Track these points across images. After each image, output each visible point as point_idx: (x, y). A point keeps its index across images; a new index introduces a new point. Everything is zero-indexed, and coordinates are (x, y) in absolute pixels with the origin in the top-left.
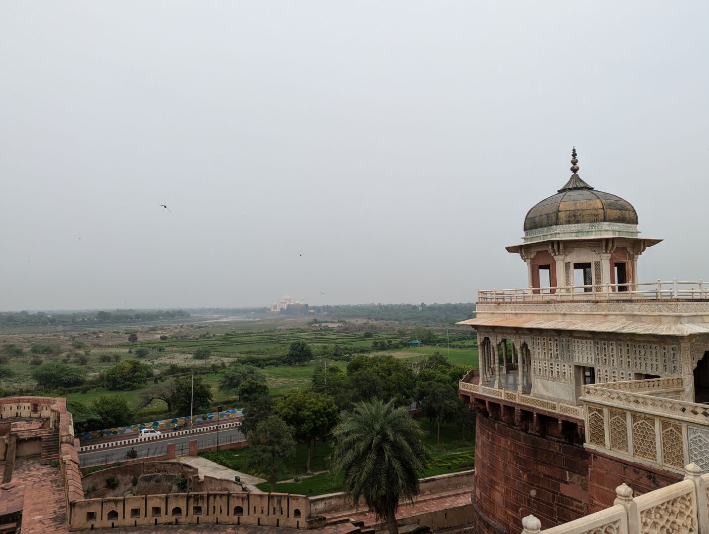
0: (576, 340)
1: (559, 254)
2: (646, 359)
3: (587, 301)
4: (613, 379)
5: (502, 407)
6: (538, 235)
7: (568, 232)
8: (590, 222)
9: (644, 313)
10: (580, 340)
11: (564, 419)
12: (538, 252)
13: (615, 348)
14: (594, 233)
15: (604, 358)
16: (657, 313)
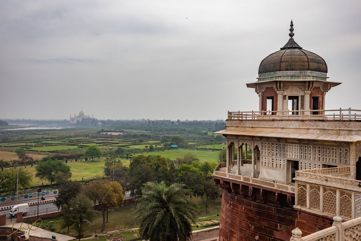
0: (289, 144)
1: (280, 90)
2: (329, 156)
3: (297, 120)
4: (310, 168)
5: (241, 186)
6: (267, 77)
7: (286, 76)
8: (300, 70)
9: (331, 128)
10: (291, 145)
11: (279, 192)
12: (267, 88)
13: (312, 149)
14: (301, 77)
15: (305, 155)
16: (338, 128)
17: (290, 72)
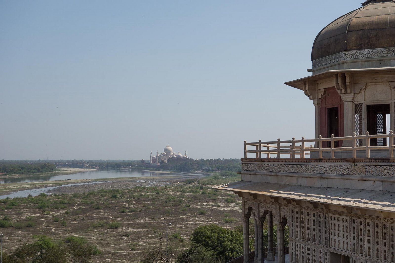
0: (333, 216)
1: (346, 92)
3: (344, 160)
7: (360, 60)
8: (389, 47)
10: (337, 217)
12: (326, 89)
13: (371, 230)
15: (360, 243)
17: (368, 53)
